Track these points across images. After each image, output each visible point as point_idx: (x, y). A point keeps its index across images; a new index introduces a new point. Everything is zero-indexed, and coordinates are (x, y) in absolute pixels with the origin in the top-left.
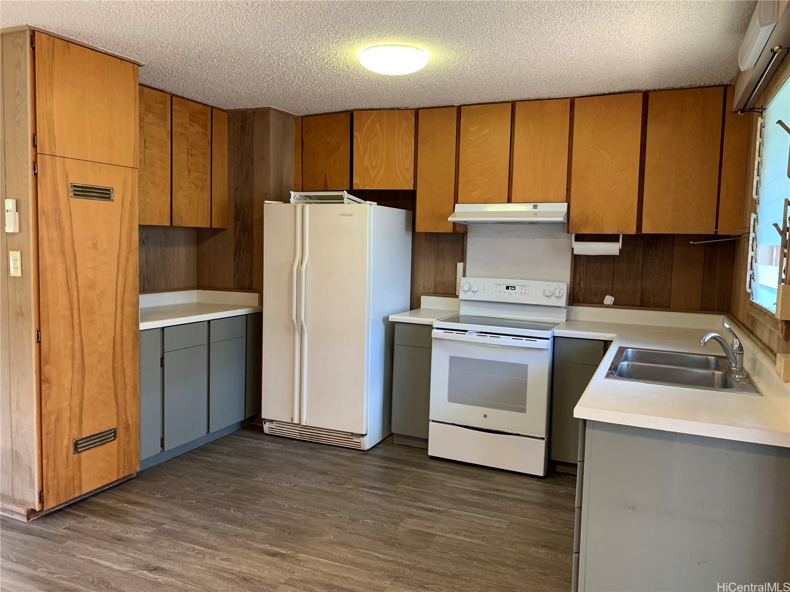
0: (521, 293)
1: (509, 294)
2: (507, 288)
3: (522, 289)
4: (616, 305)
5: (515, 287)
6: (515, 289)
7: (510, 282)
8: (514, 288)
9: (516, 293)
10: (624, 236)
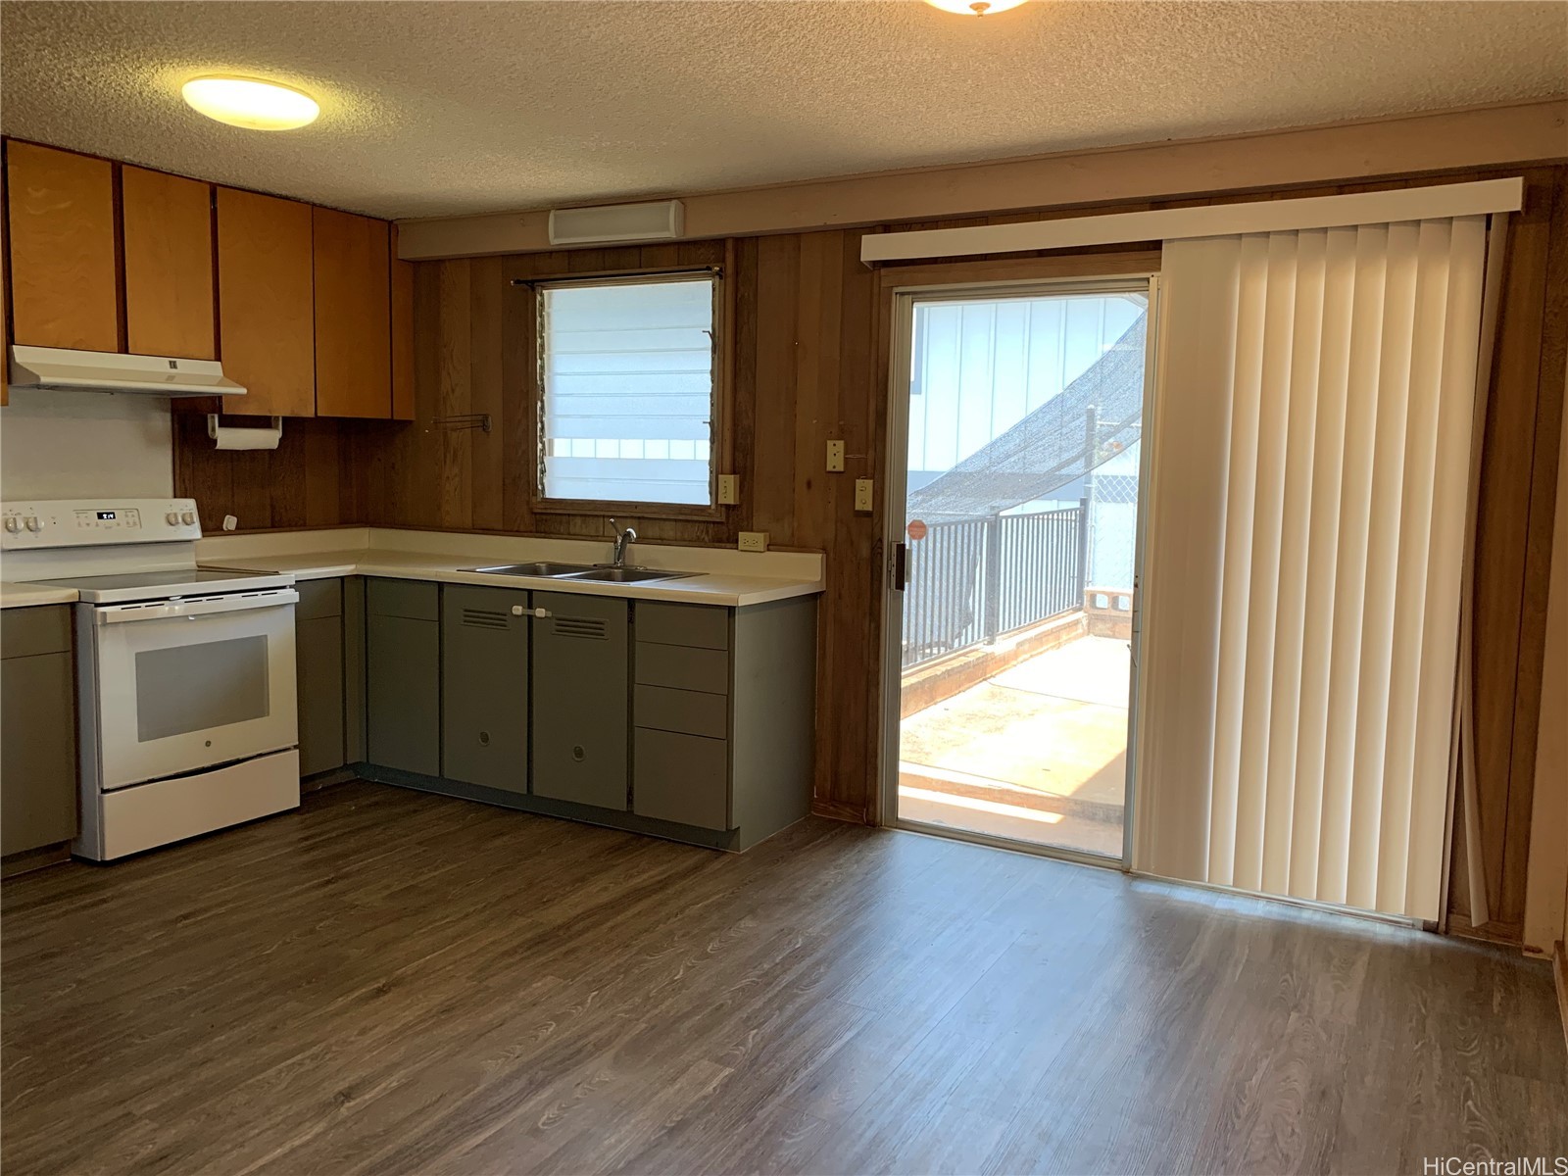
0: (128, 523)
1: (106, 528)
2: (100, 516)
3: (127, 516)
4: (241, 529)
5: (113, 513)
6: (114, 517)
7: (104, 505)
8: (112, 516)
9: (118, 525)
10: (283, 418)
